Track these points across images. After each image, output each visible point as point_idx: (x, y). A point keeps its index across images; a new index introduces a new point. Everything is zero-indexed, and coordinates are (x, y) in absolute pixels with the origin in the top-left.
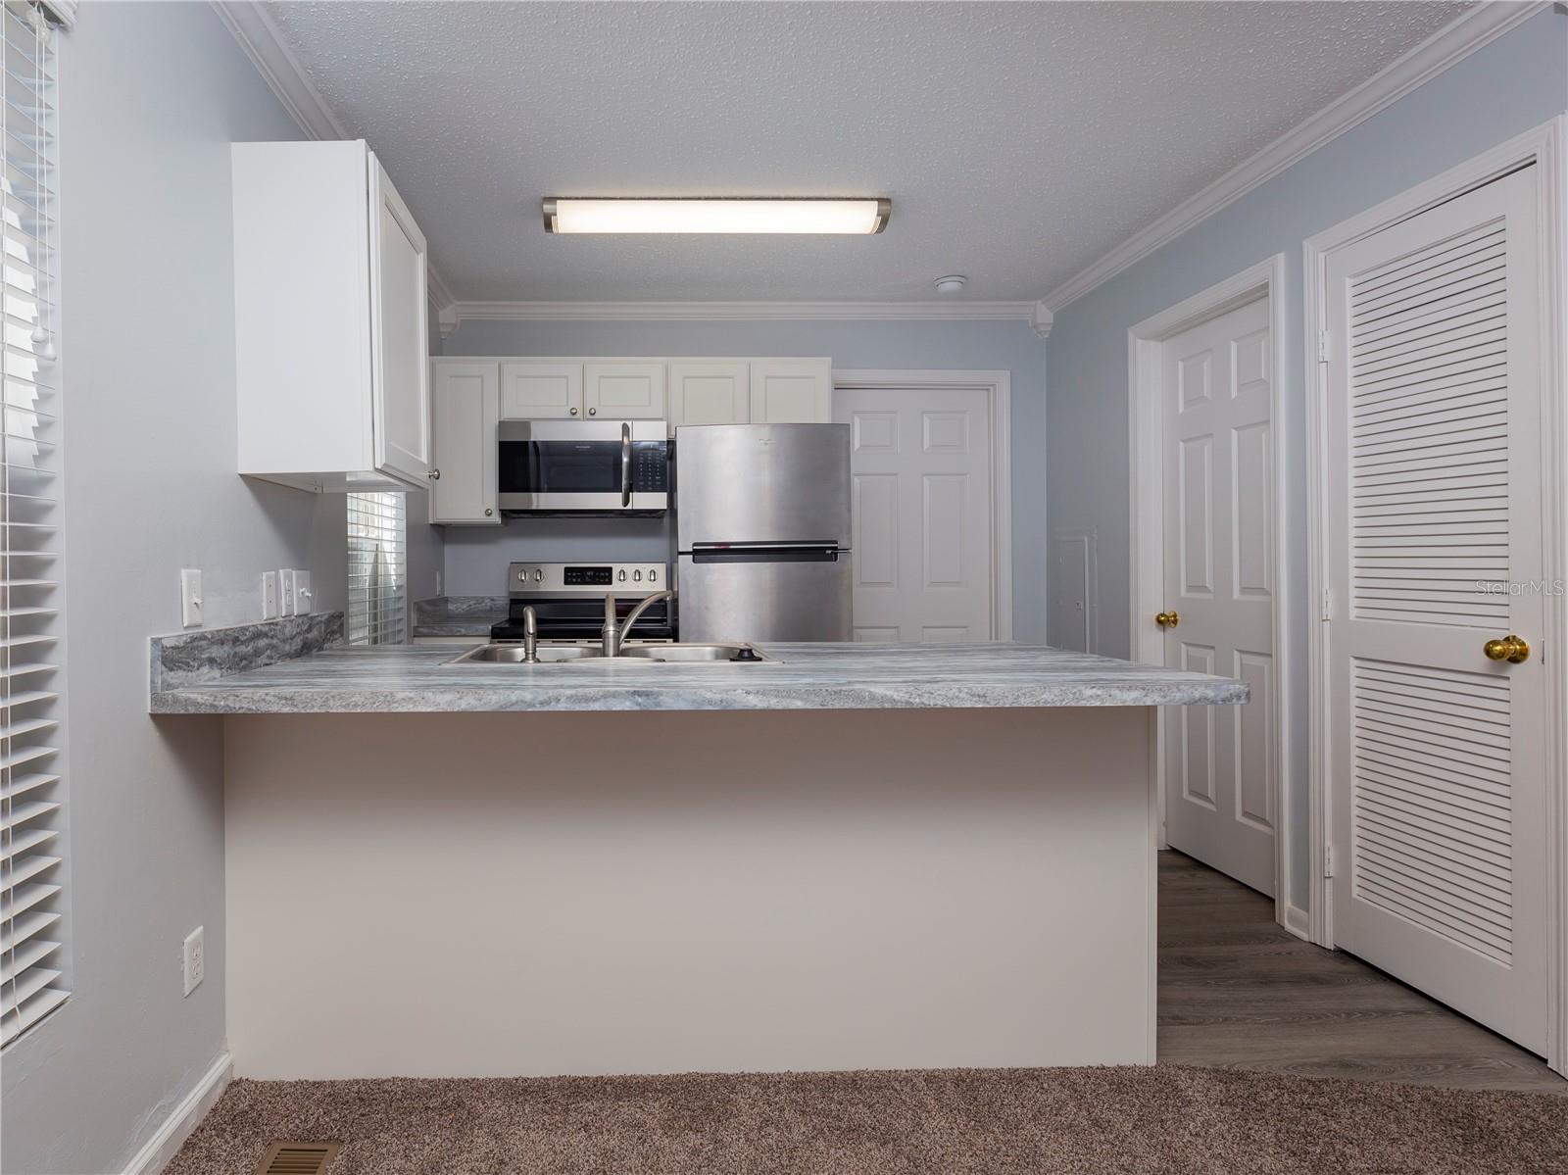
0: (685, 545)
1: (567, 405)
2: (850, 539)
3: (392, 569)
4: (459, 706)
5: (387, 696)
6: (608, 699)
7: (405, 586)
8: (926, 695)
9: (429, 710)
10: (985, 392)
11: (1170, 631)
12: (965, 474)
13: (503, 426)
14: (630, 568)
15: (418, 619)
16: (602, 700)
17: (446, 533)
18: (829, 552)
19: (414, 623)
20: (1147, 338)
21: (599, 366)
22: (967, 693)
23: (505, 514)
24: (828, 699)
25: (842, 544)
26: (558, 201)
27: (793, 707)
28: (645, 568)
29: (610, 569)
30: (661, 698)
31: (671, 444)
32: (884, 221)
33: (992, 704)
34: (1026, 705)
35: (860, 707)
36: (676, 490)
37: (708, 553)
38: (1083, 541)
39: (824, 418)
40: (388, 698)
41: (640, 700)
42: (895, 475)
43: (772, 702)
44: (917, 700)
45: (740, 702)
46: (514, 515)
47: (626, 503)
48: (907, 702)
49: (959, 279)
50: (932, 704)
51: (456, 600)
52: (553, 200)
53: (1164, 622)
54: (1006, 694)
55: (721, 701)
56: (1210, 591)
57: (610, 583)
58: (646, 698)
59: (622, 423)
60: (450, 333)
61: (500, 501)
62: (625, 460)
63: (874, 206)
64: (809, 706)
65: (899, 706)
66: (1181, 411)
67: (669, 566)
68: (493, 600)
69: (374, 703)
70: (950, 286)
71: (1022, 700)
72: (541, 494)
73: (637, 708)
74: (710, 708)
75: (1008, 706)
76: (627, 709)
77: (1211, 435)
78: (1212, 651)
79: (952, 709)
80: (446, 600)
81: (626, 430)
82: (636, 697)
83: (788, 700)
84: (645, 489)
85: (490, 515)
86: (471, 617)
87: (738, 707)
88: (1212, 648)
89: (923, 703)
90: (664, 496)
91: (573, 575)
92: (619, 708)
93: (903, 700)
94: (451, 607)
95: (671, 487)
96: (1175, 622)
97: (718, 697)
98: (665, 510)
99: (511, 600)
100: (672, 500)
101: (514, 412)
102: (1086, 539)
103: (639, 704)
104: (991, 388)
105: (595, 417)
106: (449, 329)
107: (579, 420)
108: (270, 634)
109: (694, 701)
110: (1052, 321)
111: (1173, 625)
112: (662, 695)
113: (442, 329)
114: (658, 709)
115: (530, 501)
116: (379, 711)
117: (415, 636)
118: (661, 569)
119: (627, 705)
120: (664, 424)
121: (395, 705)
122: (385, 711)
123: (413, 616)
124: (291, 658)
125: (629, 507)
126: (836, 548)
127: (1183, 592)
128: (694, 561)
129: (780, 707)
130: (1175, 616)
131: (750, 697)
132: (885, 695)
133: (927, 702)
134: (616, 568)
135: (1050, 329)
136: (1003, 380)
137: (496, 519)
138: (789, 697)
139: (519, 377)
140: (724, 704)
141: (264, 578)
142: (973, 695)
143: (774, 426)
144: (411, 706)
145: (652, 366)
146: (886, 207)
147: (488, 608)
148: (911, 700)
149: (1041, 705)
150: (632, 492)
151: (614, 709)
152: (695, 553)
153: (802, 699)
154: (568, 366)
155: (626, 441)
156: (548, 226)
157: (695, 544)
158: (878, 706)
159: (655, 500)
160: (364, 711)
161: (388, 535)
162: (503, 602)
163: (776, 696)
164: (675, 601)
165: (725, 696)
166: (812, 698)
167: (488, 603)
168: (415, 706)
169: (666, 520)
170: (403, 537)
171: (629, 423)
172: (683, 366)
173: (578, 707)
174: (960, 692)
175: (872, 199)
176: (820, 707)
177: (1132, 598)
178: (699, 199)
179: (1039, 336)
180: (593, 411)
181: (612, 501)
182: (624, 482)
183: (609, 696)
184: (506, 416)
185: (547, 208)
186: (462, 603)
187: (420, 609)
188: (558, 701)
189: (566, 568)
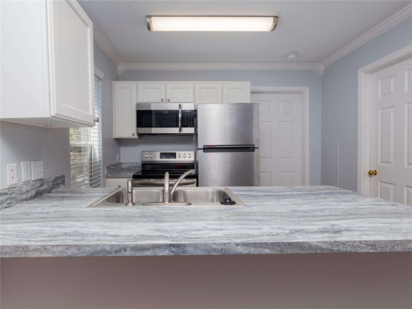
0: (201, 146)
1: (160, 98)
2: (259, 144)
3: (97, 155)
4: (67, 253)
5: (24, 248)
6: (155, 249)
7: (102, 160)
8: (341, 245)
9: (49, 256)
10: (300, 94)
11: (374, 177)
12: (293, 122)
13: (138, 105)
14: (182, 153)
15: (107, 172)
16: (152, 249)
17: (121, 142)
18: (251, 148)
19: (106, 173)
20: (366, 72)
21: (171, 85)
22: (365, 244)
23: (140, 135)
24: (284, 248)
25: (256, 146)
26: (152, 17)
27: (264, 253)
28: (187, 153)
29: (176, 153)
30: (186, 248)
31: (196, 111)
32: (275, 26)
33: (379, 250)
34: (398, 251)
35: (303, 252)
36: (197, 127)
37: (208, 149)
38: (337, 144)
39: (248, 101)
40: (25, 249)
41: (174, 249)
42: (270, 122)
43: (251, 250)
44: (336, 248)
45: (233, 250)
46: (143, 135)
47: (180, 131)
48: (330, 250)
49: (295, 53)
50: (344, 250)
51: (124, 163)
52: (150, 17)
53: (372, 174)
54: (387, 245)
55: (222, 250)
56: (393, 164)
57: (175, 158)
58: (177, 248)
59: (179, 104)
60: (121, 74)
61: (137, 131)
62: (180, 116)
63: (272, 19)
64: (273, 252)
65: (325, 252)
66: (379, 98)
67: (195, 153)
68: (136, 163)
69: (17, 252)
70: (292, 56)
71: (396, 248)
72: (152, 128)
73: (172, 254)
74: (215, 254)
75: (388, 251)
76: (166, 255)
77: (395, 106)
78: (393, 186)
79: (356, 253)
80: (121, 164)
81: (180, 106)
82: (172, 247)
83: (261, 249)
84: (187, 126)
85: (134, 135)
86: (129, 169)
87: (232, 253)
88: (394, 184)
89: (339, 250)
90: (193, 128)
91: (163, 155)
92: (161, 254)
93: (328, 248)
94: (123, 166)
95: (196, 126)
96: (376, 174)
97: (219, 247)
98: (194, 133)
99: (142, 164)
100: (196, 130)
101: (142, 100)
102: (338, 143)
103: (173, 252)
104: (303, 93)
105: (170, 102)
106: (121, 73)
107: (164, 103)
108: (9, 193)
109: (206, 250)
110: (324, 70)
111: (374, 175)
112: (186, 246)
113: (119, 73)
114: (185, 254)
115: (151, 131)
116: (19, 256)
117: (106, 178)
118: (192, 153)
119: (166, 253)
120: (193, 104)
121: (29, 253)
122: (23, 256)
123: (106, 171)
124: (27, 201)
125: (181, 132)
126: (254, 147)
127: (379, 163)
128: (204, 152)
129: (256, 253)
130: (375, 171)
131: (239, 247)
132: (318, 246)
133: (341, 249)
134: (177, 153)
135: (323, 72)
136: (307, 90)
137: (136, 136)
138: (261, 247)
139: (144, 88)
140: (223, 251)
141: (7, 167)
142: (368, 245)
143: (232, 104)
144: (38, 254)
145: (189, 85)
146: (276, 19)
147: (135, 166)
148: (332, 248)
149: (407, 250)
150: (182, 127)
151: (159, 255)
152: (204, 149)
153: (269, 248)
154: (160, 85)
155: (180, 110)
156: (149, 28)
157: (204, 146)
158: (313, 252)
159: (190, 130)
160: (11, 257)
161: (96, 143)
162: (140, 164)
163: (254, 247)
164: (197, 164)
165: (224, 247)
166: (275, 247)
167: (135, 164)
168: (41, 253)
169: (194, 137)
170: (101, 144)
171: (181, 104)
172: (199, 84)
173: (137, 254)
174: (361, 243)
175: (271, 17)
176: (280, 253)
177: (359, 164)
178: (206, 16)
179: (319, 75)
180: (169, 100)
181: (175, 130)
182: (180, 124)
183: (156, 247)
184: (139, 102)
185: (148, 20)
186: (126, 165)
187: (108, 168)
188: (125, 250)
189: (161, 153)
